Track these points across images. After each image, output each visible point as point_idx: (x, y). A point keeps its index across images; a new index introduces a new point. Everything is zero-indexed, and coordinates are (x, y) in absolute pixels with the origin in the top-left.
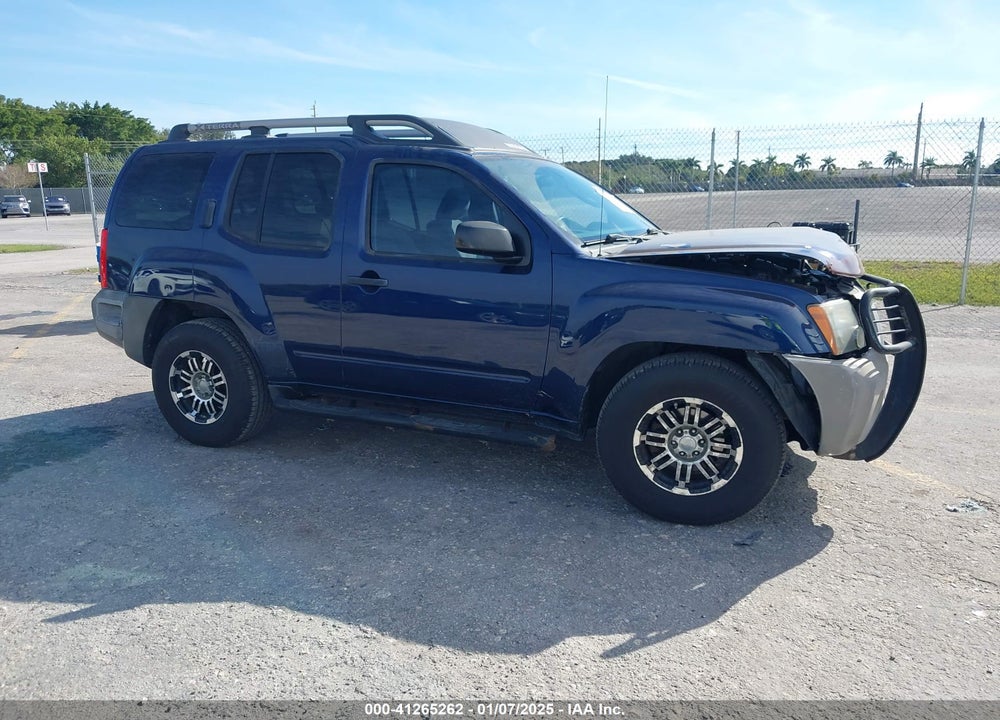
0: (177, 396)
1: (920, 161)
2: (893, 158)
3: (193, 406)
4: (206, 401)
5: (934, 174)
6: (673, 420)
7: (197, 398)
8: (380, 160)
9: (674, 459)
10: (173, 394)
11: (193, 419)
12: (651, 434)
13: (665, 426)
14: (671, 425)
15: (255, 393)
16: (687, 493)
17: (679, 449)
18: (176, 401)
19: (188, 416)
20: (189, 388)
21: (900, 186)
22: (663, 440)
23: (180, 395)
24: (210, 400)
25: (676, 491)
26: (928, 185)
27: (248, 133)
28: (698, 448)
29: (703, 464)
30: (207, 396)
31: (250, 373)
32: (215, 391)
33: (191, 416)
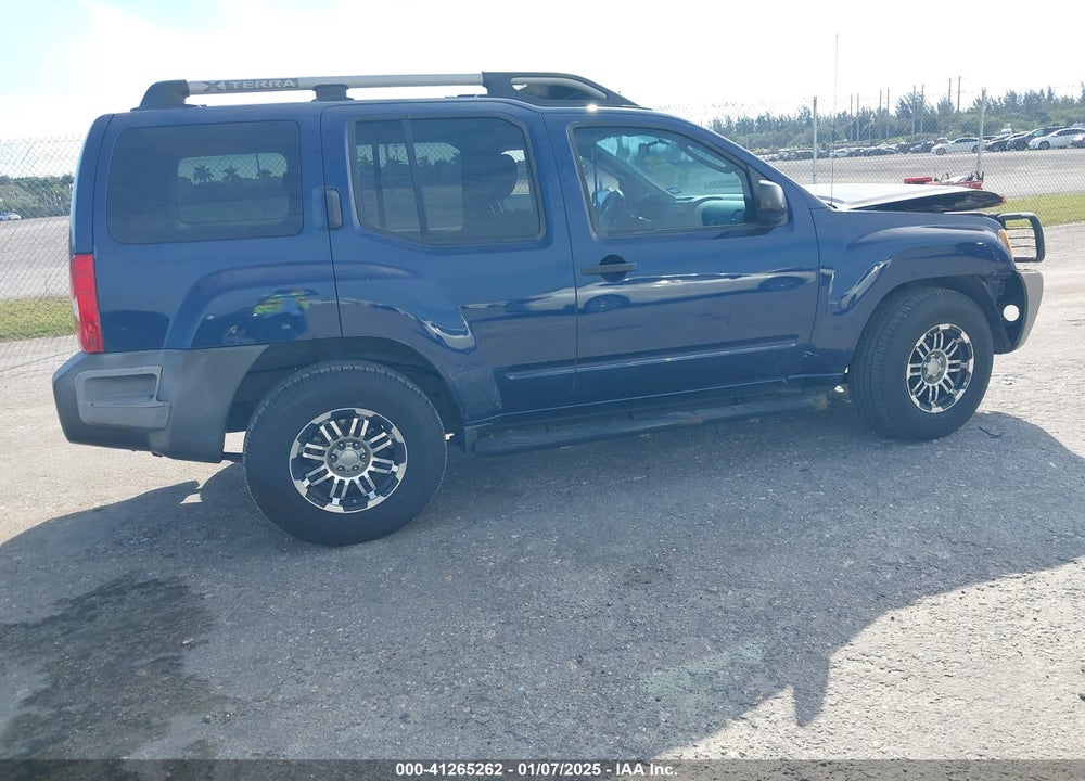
0: (302, 485)
4: (356, 479)
6: (927, 348)
9: (926, 384)
10: (296, 483)
12: (913, 366)
13: (922, 356)
14: (925, 353)
16: (941, 409)
17: (928, 374)
18: (304, 493)
19: (329, 508)
20: (322, 467)
22: (919, 369)
23: (307, 483)
24: (365, 474)
25: (934, 411)
28: (940, 369)
29: (945, 381)
32: (373, 459)
33: (335, 507)
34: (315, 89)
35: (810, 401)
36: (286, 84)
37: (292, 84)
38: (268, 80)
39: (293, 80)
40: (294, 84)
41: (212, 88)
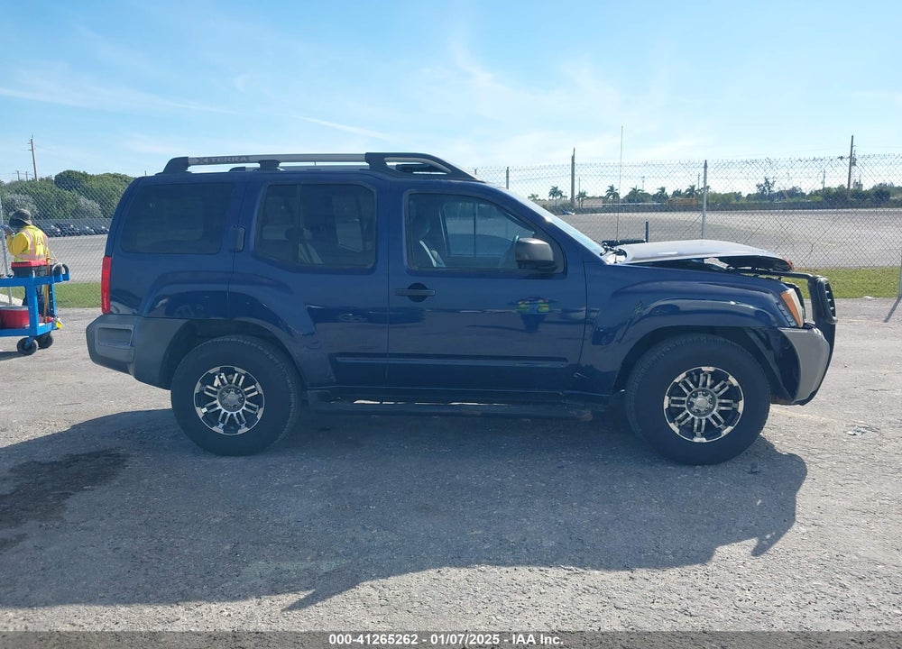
0: (201, 411)
1: (576, 193)
2: (555, 192)
3: (220, 419)
4: (235, 413)
5: (586, 204)
6: (691, 385)
7: (224, 411)
8: (414, 191)
9: (692, 415)
10: (198, 409)
11: (221, 431)
12: (675, 398)
13: (686, 391)
14: (690, 389)
15: (293, 400)
16: (704, 440)
17: (695, 407)
18: (201, 416)
19: (215, 429)
20: (215, 402)
21: (564, 214)
22: (683, 402)
23: (205, 410)
24: (240, 411)
25: (696, 440)
26: (583, 213)
27: (258, 165)
28: (709, 405)
29: (713, 416)
30: (235, 408)
31: (289, 381)
32: (246, 402)
33: (218, 429)
34: (259, 162)
35: (575, 413)
36: (241, 160)
37: (245, 159)
38: (231, 157)
39: (245, 156)
40: (247, 159)
41: (201, 161)
